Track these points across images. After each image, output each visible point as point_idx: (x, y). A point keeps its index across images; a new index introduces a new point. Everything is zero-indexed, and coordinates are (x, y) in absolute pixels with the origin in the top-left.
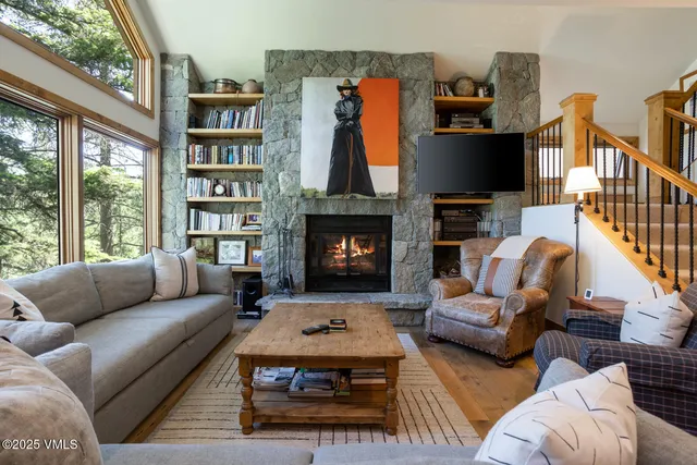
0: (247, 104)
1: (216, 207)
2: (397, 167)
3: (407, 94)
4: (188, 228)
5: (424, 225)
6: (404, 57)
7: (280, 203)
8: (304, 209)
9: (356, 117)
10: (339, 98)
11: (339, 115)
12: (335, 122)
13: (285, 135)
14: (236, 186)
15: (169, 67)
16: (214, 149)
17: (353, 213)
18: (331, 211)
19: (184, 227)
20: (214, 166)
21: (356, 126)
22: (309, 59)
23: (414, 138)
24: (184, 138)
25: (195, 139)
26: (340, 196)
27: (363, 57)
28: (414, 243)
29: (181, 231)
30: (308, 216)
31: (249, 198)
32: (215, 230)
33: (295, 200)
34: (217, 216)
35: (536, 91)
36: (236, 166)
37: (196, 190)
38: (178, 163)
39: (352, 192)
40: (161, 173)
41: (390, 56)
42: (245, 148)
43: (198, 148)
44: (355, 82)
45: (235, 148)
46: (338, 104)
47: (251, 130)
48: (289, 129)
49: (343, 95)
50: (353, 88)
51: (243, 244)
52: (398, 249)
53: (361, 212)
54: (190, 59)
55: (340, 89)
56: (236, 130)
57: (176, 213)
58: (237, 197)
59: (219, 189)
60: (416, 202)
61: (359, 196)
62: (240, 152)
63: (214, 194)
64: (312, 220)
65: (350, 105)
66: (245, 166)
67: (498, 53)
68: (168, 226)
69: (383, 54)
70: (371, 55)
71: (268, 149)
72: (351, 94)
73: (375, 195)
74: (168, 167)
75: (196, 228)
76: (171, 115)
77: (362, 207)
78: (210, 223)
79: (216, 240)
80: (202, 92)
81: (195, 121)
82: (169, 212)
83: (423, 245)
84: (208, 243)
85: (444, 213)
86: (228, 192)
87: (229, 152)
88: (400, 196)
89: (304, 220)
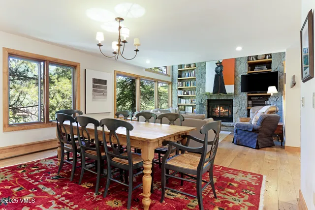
0: (192, 70)
1: (185, 98)
2: (234, 85)
3: (238, 62)
4: (178, 103)
5: (243, 102)
7: (200, 96)
8: (207, 98)
9: (221, 71)
10: (216, 66)
11: (216, 71)
12: (215, 73)
13: (202, 78)
14: (190, 92)
16: (184, 82)
17: (221, 99)
18: (214, 99)
20: (184, 87)
21: (221, 74)
23: (240, 76)
24: (177, 80)
25: (180, 80)
28: (240, 108)
29: (176, 104)
30: (208, 100)
31: (193, 95)
32: (184, 104)
33: (204, 96)
34: (185, 100)
36: (189, 87)
37: (180, 93)
38: (176, 87)
39: (220, 93)
40: (172, 89)
42: (192, 82)
43: (180, 82)
45: (189, 82)
46: (216, 68)
47: (193, 77)
48: (203, 76)
50: (220, 63)
51: (191, 107)
52: (235, 109)
53: (223, 99)
55: (216, 64)
56: (189, 78)
57: (175, 99)
58: (190, 95)
59: (185, 93)
60: (240, 95)
61: (222, 94)
63: (184, 94)
64: (209, 101)
65: (219, 68)
66: (191, 87)
68: (173, 103)
71: (197, 81)
72: (220, 65)
73: (226, 93)
74: (173, 88)
75: (180, 103)
76: (174, 75)
77: (223, 97)
78: (183, 102)
79: (185, 106)
80: (181, 68)
81: (180, 76)
82: (173, 99)
83: (243, 109)
84: (183, 107)
85: (252, 98)
86: (188, 94)
87: (188, 83)
88: (235, 94)
89: (207, 101)
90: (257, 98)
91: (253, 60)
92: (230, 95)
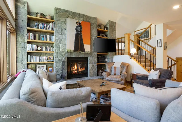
2: (90, 45)
4: (27, 61)
5: (95, 60)
6: (91, 17)
7: (60, 53)
8: (67, 55)
9: (81, 31)
10: (77, 25)
11: (77, 30)
13: (61, 34)
14: (44, 48)
15: (19, 4)
16: (37, 35)
17: (79, 56)
18: (74, 56)
19: (26, 61)
20: (37, 41)
21: (81, 33)
22: (68, 13)
23: (93, 38)
24: (26, 30)
26: (77, 52)
27: (82, 15)
28: (93, 64)
29: (25, 62)
30: (67, 57)
31: (48, 51)
33: (64, 53)
34: (38, 57)
35: (115, 30)
36: (45, 41)
37: (29, 48)
38: (23, 39)
39: (80, 51)
41: (88, 16)
42: (48, 36)
43: (31, 34)
44: (80, 22)
46: (76, 27)
47: (50, 30)
50: (80, 23)
51: (45, 66)
53: (81, 56)
54: (27, 3)
55: (77, 23)
56: (45, 30)
59: (39, 49)
60: (94, 54)
62: (46, 37)
63: (37, 50)
65: (79, 28)
66: (48, 41)
67: (109, 21)
68: (19, 60)
69: (87, 16)
70: (84, 15)
72: (79, 25)
73: (85, 52)
75: (30, 61)
77: (82, 55)
79: (36, 65)
82: (20, 56)
83: (95, 65)
84: (33, 66)
86: (42, 50)
87: (43, 37)
91: (99, 28)
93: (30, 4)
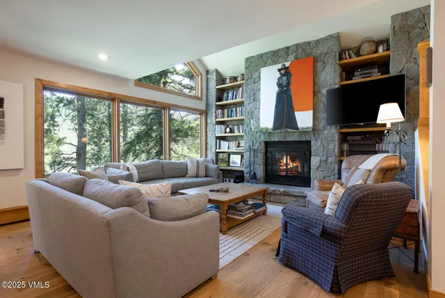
0: (239, 86)
1: (230, 139)
2: (312, 111)
3: (319, 64)
4: (216, 149)
5: (331, 146)
6: (317, 42)
8: (263, 139)
10: (279, 76)
11: (279, 85)
12: (276, 89)
13: (254, 100)
14: (236, 127)
15: (209, 76)
16: (226, 110)
17: (288, 140)
18: (276, 140)
19: (214, 148)
20: (225, 119)
21: (288, 90)
22: (264, 57)
23: (324, 91)
24: (214, 107)
25: (222, 107)
26: (279, 131)
27: (292, 48)
28: (324, 158)
29: (214, 150)
30: (265, 142)
31: (241, 134)
32: (226, 150)
33: (259, 134)
34: (227, 143)
36: (235, 118)
37: (219, 131)
38: (212, 120)
39: (286, 128)
40: (206, 124)
41: (309, 43)
42: (238, 108)
43: (220, 111)
45: (234, 109)
46: (279, 79)
47: (240, 100)
48: (255, 98)
49: (281, 73)
50: (286, 68)
51: (239, 156)
52: (315, 161)
53: (292, 140)
54: (217, 71)
55: (279, 70)
56: (234, 101)
57: (212, 142)
58: (236, 133)
59: (228, 130)
60: (326, 132)
61: (290, 130)
62: (236, 111)
63: (226, 132)
64: (267, 144)
65: (285, 78)
66: (238, 118)
68: (209, 147)
69: (304, 43)
70: (297, 46)
71: (248, 107)
72: (285, 72)
73: (298, 129)
74: (209, 121)
75: (219, 149)
76: (210, 98)
77: (292, 136)
78: (225, 146)
79: (229, 154)
80: (224, 84)
81: (219, 99)
82: (209, 142)
83: (331, 160)
84: (225, 156)
86: (232, 131)
87: (232, 111)
88: (314, 128)
89: (263, 144)
90: (358, 138)
91: (350, 57)
92: (305, 132)
93: (219, 69)
